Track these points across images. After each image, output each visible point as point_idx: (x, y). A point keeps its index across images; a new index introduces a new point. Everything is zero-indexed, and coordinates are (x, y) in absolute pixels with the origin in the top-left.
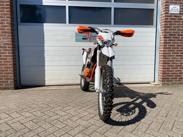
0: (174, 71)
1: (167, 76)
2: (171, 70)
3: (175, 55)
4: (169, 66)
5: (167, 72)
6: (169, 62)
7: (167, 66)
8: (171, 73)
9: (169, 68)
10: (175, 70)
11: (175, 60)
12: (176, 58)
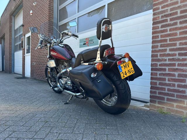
0: (174, 85)
1: (160, 93)
2: (167, 82)
3: (177, 53)
4: (164, 75)
5: (160, 86)
6: (163, 67)
7: (160, 74)
8: (169, 90)
9: (163, 78)
10: (176, 84)
11: (177, 63)
12: (178, 60)
